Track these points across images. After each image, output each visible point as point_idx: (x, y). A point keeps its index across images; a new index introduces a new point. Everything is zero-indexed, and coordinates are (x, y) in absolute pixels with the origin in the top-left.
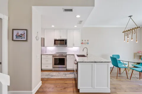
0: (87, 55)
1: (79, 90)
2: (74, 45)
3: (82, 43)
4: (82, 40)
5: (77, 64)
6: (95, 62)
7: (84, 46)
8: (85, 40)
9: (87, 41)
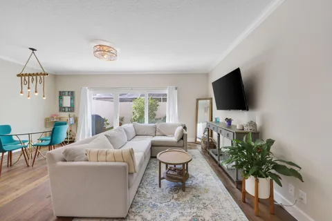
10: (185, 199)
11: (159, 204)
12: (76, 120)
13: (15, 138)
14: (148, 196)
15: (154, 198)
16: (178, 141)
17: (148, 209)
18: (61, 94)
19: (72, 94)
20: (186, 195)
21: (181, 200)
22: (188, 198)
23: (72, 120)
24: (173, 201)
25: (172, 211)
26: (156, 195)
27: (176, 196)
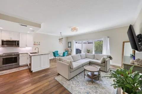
0: (38, 52)
1: (32, 71)
2: (27, 46)
3: (35, 44)
4: (35, 42)
5: (31, 57)
6: (42, 55)
7: (36, 46)
8: (37, 42)
9: (38, 43)
10: (90, 86)
11: (80, 82)
12: (71, 51)
13: (59, 54)
14: (79, 78)
15: (80, 80)
16: (102, 63)
17: (76, 82)
18: (68, 42)
19: (70, 42)
20: (92, 85)
21: (88, 85)
22: (92, 86)
23: (70, 50)
24: (85, 84)
25: (82, 86)
26: (81, 80)
27: (87, 83)
